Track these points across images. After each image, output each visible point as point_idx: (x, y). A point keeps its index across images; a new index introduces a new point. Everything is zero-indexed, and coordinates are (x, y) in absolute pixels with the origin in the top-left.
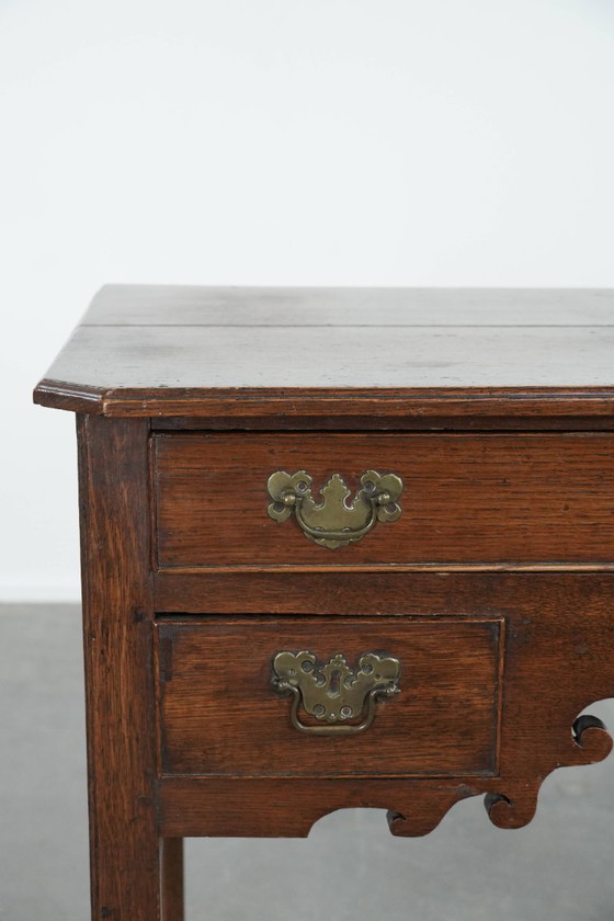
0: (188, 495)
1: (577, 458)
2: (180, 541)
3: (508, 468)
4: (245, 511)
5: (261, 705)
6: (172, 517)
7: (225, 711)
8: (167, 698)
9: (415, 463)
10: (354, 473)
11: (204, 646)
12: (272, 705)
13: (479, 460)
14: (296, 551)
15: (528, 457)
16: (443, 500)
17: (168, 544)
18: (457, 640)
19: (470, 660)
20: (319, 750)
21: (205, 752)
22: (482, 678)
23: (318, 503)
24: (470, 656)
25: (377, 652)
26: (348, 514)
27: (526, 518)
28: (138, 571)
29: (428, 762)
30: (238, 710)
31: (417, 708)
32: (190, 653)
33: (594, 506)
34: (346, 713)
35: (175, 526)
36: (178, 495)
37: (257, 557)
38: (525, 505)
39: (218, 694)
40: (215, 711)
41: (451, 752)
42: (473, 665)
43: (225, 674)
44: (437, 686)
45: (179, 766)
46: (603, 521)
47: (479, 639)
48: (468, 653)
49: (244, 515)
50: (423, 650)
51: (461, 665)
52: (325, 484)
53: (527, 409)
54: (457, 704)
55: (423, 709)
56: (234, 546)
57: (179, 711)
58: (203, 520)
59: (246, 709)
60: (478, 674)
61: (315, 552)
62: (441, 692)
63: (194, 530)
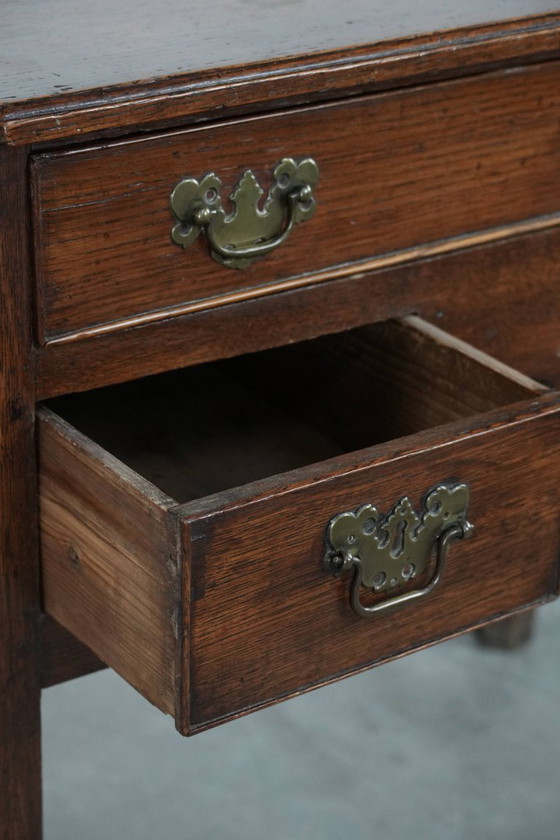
0: (79, 233)
1: (492, 104)
2: (70, 297)
3: (424, 129)
4: (145, 241)
5: (310, 595)
6: (60, 267)
7: (269, 616)
8: (199, 623)
9: (332, 140)
10: (267, 166)
11: (244, 536)
12: (324, 590)
13: (396, 124)
14: (203, 281)
15: (445, 110)
16: (359, 182)
17: (57, 305)
18: (530, 442)
19: (544, 462)
20: (373, 631)
21: (242, 680)
22: (552, 481)
23: (228, 212)
24: (543, 457)
25: (445, 482)
26: (261, 220)
27: (439, 187)
28: (16, 351)
29: (489, 605)
30: (284, 609)
31: (484, 541)
32: (227, 550)
33: (505, 158)
34: (406, 572)
35: (64, 279)
36: (68, 235)
37: (159, 299)
38: (438, 171)
39: (261, 596)
40: (256, 620)
41: (513, 585)
42: (544, 468)
43: (270, 565)
44: (506, 507)
45: (209, 710)
46: (513, 175)
47: (553, 433)
48: (540, 454)
49: (144, 247)
50: (495, 464)
51: (533, 471)
52: (235, 186)
53: (478, 55)
54: (525, 522)
55: (489, 539)
56: (135, 290)
57: (213, 634)
58: (97, 263)
59: (292, 606)
60: (548, 478)
61: (223, 278)
62: (510, 513)
63: (87, 279)
